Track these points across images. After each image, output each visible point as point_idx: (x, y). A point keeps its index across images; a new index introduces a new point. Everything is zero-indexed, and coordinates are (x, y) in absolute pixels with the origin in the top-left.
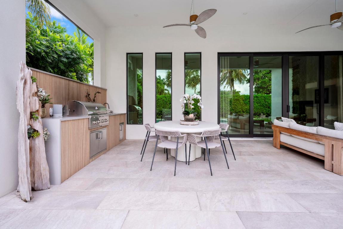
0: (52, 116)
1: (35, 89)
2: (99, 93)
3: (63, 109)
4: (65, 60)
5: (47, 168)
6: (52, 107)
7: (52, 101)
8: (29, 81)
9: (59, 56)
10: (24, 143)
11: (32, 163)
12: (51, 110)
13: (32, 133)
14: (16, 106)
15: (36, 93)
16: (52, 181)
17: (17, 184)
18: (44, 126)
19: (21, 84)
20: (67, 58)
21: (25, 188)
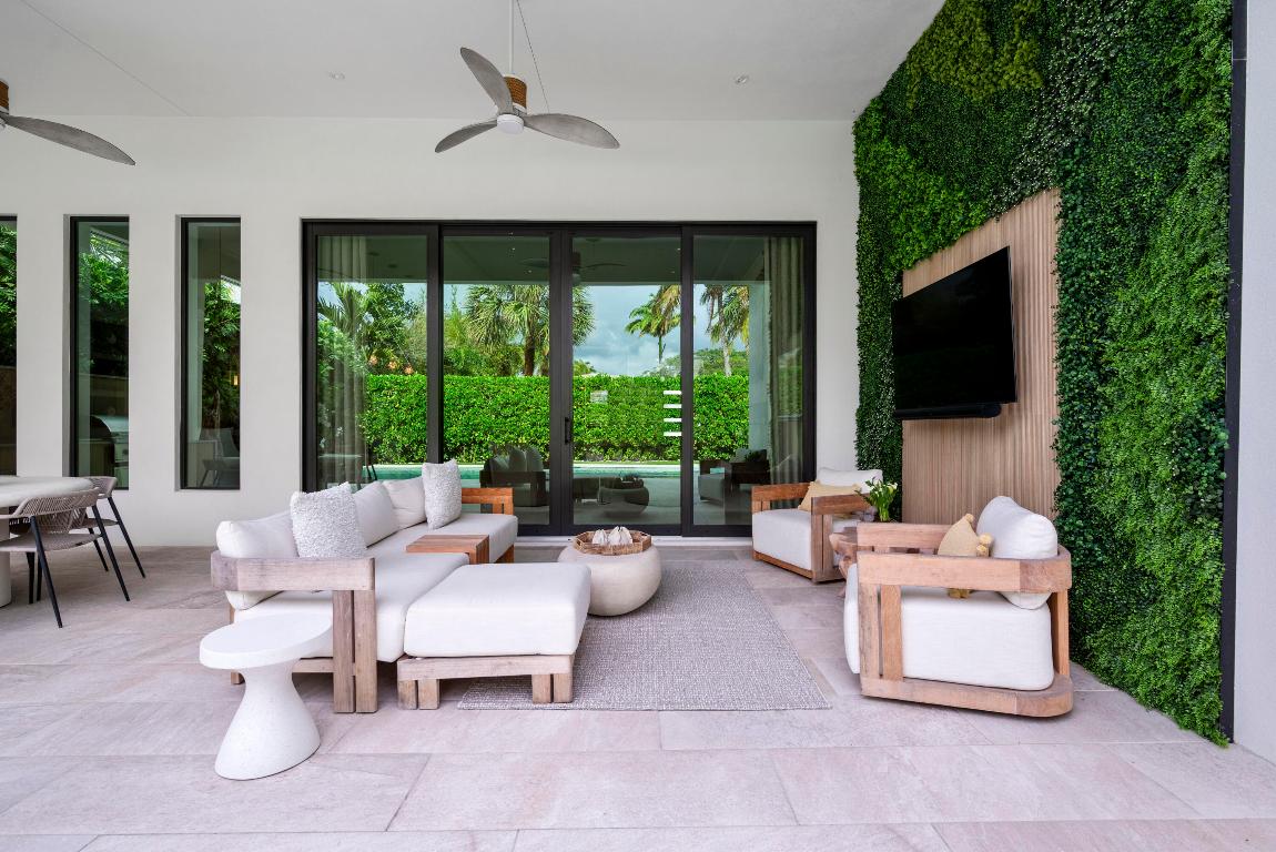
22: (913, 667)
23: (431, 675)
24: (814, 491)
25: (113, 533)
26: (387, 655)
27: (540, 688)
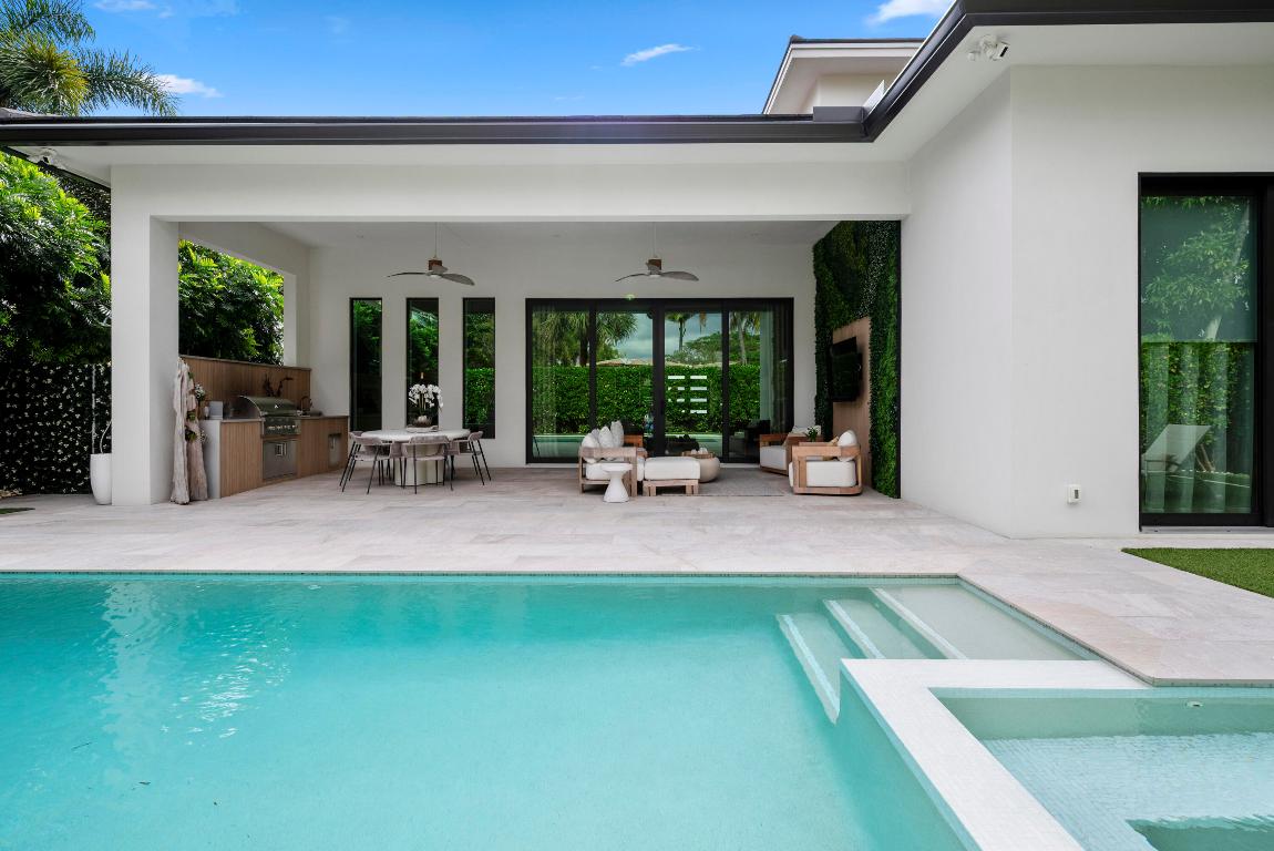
0: (208, 418)
1: (192, 387)
2: (288, 379)
3: (225, 407)
4: (229, 308)
5: (205, 477)
6: (208, 405)
7: (209, 397)
8: (186, 377)
9: (218, 302)
10: (180, 446)
11: (189, 467)
12: (207, 409)
13: (189, 436)
14: (172, 405)
15: (193, 390)
16: (209, 491)
17: (171, 486)
18: (201, 428)
19: (178, 381)
20: (234, 303)
21: (181, 492)
22: (810, 483)
23: (653, 486)
24: (790, 435)
25: (480, 457)
26: (640, 479)
27: (688, 490)
